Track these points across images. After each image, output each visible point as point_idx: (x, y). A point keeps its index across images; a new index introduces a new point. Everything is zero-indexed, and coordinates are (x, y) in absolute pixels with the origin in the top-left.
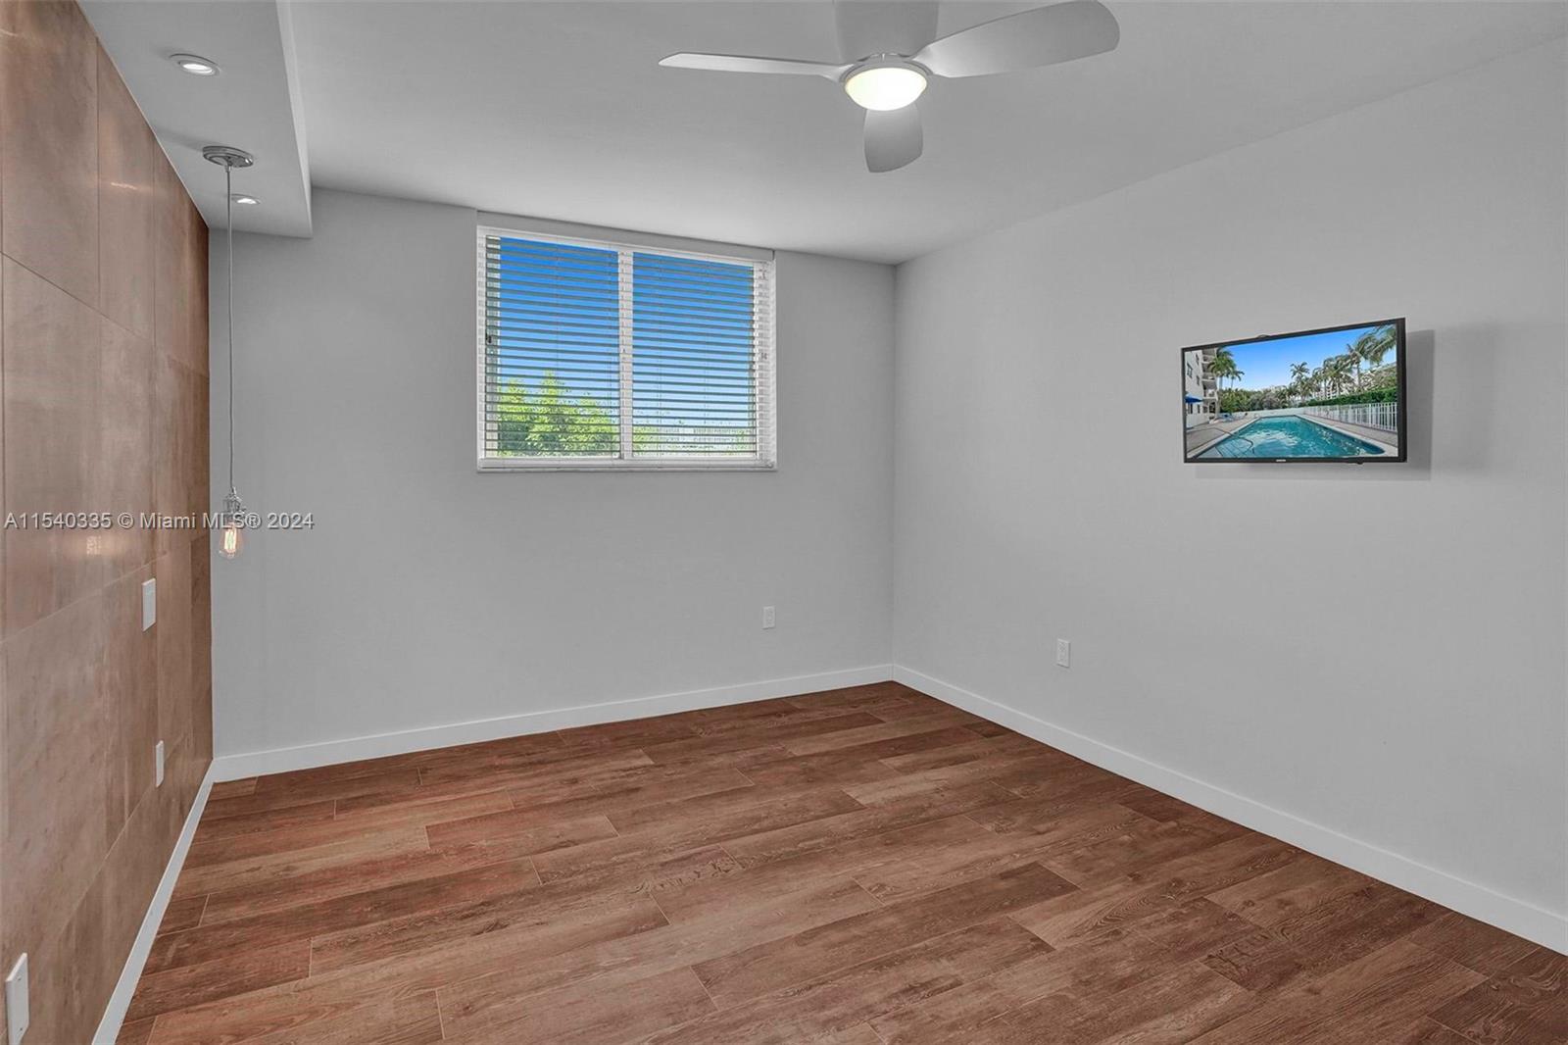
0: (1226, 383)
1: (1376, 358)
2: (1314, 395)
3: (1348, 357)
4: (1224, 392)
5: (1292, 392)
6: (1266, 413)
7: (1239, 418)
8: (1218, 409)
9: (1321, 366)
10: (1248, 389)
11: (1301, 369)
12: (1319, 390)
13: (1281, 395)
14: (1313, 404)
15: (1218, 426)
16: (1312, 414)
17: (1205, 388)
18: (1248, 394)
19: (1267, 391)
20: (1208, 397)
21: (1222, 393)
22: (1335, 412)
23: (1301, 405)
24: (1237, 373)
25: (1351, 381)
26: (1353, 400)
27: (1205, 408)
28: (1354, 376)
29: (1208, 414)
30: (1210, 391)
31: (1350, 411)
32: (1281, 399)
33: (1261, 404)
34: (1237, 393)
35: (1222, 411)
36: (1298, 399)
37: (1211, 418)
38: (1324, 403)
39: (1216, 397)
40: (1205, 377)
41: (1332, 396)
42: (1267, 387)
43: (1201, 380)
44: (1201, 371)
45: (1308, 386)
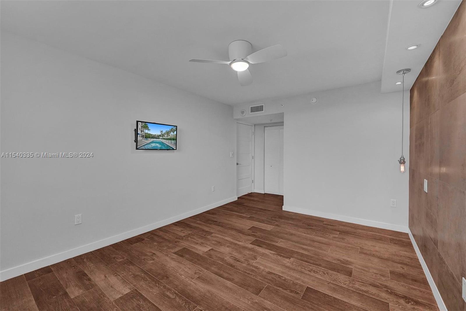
0: (147, 131)
1: (174, 132)
2: (164, 137)
3: (169, 131)
4: (146, 133)
5: (160, 136)
6: (155, 139)
7: (149, 140)
8: (144, 137)
9: (165, 132)
10: (151, 134)
11: (162, 132)
12: (165, 136)
13: (158, 136)
14: (164, 139)
15: (145, 141)
16: (164, 141)
17: (141, 131)
18: (151, 135)
19: (155, 135)
20: (142, 134)
21: (145, 133)
22: (167, 141)
23: (162, 139)
24: (149, 130)
25: (170, 136)
26: (170, 139)
27: (141, 136)
28: (170, 135)
29: (142, 138)
30: (143, 132)
31: (170, 141)
32: (158, 137)
33: (154, 137)
34: (149, 134)
35: (145, 138)
36: (161, 137)
37: (143, 139)
38: (166, 139)
39: (144, 134)
40: (141, 129)
41: (167, 138)
42: (155, 134)
43: (140, 129)
44: (141, 127)
45: (163, 135)
